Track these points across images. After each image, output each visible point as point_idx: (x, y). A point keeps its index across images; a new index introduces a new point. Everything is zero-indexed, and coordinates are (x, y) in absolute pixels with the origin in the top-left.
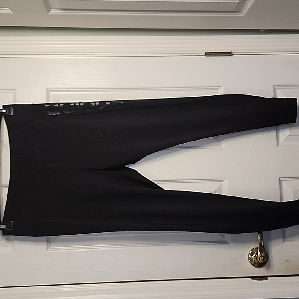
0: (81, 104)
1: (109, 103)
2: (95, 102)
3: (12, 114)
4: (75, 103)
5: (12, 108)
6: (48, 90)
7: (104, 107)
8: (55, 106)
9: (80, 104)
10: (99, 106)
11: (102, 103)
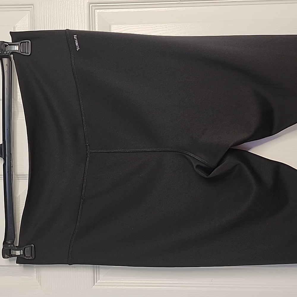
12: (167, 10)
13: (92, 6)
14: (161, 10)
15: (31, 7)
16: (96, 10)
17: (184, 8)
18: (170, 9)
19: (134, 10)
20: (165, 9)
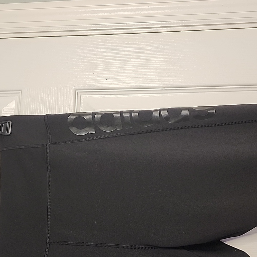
0: (133, 115)
1: (187, 112)
2: (160, 110)
3: (10, 133)
4: (122, 113)
5: (11, 122)
6: (77, 91)
7: (177, 120)
8: (86, 117)
9: (131, 115)
10: (167, 119)
11: (174, 112)
12: (151, 96)
13: (78, 92)
14: (145, 96)
15: (20, 93)
16: (81, 96)
17: (168, 94)
18: (154, 95)
19: (119, 96)
20: (149, 95)
